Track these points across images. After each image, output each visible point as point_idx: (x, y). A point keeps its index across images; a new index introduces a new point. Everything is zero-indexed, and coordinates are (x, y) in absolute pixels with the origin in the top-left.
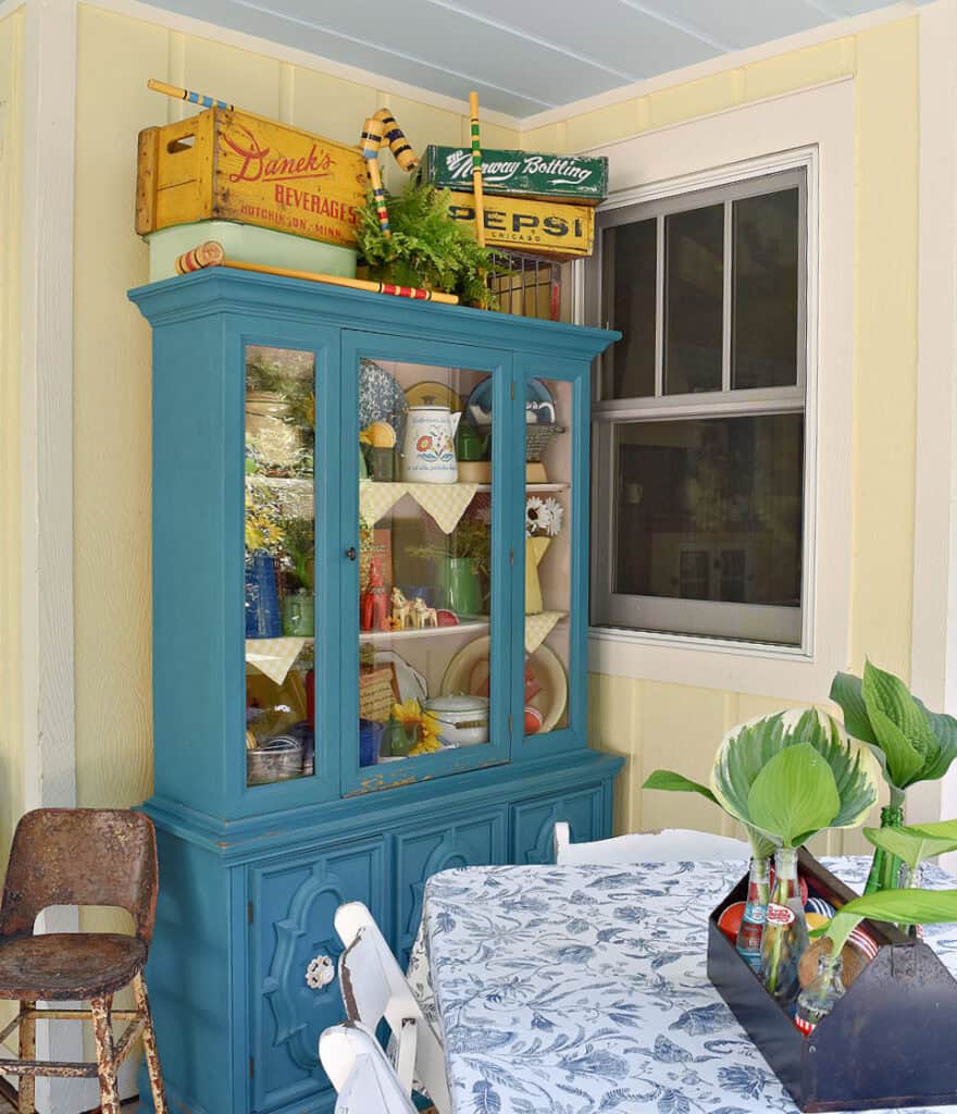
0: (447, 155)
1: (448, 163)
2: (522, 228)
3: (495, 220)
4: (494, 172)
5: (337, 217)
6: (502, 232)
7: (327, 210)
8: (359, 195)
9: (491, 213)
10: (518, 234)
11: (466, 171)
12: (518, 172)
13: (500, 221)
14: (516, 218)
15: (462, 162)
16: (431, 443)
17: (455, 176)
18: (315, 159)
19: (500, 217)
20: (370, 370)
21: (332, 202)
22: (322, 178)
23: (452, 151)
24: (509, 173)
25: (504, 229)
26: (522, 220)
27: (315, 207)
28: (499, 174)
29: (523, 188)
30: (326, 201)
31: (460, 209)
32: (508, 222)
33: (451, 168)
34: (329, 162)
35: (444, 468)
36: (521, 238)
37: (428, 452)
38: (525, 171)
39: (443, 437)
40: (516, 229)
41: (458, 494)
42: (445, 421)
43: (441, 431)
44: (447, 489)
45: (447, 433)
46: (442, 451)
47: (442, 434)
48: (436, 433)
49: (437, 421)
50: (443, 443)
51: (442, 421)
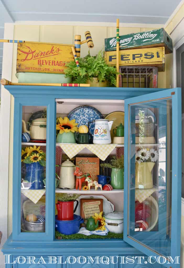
0: (110, 40)
1: (110, 43)
2: (136, 58)
3: (126, 58)
4: (124, 42)
5: (62, 66)
6: (128, 61)
7: (58, 64)
8: (71, 58)
9: (124, 55)
10: (134, 61)
11: (115, 44)
12: (132, 40)
13: (128, 57)
14: (134, 55)
15: (114, 42)
16: (98, 132)
17: (112, 46)
18: (53, 50)
19: (128, 56)
21: (60, 62)
22: (56, 56)
23: (111, 39)
24: (129, 41)
25: (129, 60)
26: (136, 56)
27: (53, 64)
28: (125, 42)
29: (134, 45)
30: (58, 62)
31: (113, 56)
32: (131, 57)
33: (111, 44)
34: (59, 50)
35: (102, 139)
36: (136, 61)
37: (97, 134)
38: (134, 40)
39: (102, 129)
40: (134, 59)
41: (108, 148)
42: (104, 124)
43: (101, 127)
44: (103, 146)
45: (105, 128)
46: (101, 134)
47: (102, 128)
48: (99, 128)
49: (100, 124)
50: (102, 131)
51: (102, 124)
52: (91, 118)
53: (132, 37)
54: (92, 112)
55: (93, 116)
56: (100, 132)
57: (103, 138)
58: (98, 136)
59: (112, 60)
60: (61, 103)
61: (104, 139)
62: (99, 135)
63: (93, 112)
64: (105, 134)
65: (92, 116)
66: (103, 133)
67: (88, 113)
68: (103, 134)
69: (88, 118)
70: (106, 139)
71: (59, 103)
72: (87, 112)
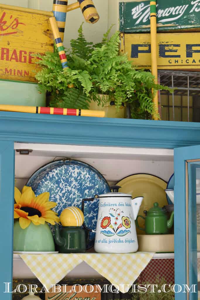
0: (133, 7)
1: (133, 13)
2: (194, 54)
3: (171, 51)
4: (167, 15)
5: (25, 62)
6: (177, 59)
7: (16, 56)
8: (47, 44)
9: (168, 46)
10: (190, 60)
11: (147, 17)
12: (187, 12)
13: (176, 51)
14: (189, 47)
15: (143, 11)
16: (109, 223)
17: (138, 22)
18: (5, 22)
19: (175, 48)
20: (74, 169)
21: (21, 52)
22: (11, 36)
23: (136, 4)
24: (179, 14)
25: (179, 56)
26: (194, 48)
27: (5, 56)
28: (171, 16)
29: (191, 24)
30: (15, 52)
31: (141, 46)
32: (182, 51)
33: (135, 17)
34: (17, 24)
35: (120, 241)
36: (194, 61)
37: (108, 229)
38: (192, 11)
39: (120, 218)
40: (189, 55)
41: (134, 262)
42: (123, 205)
43: (118, 212)
44: (124, 258)
45: (126, 214)
46: (118, 228)
47: (119, 215)
48: (114, 215)
49: (116, 205)
50: (120, 222)
51: (120, 205)
52: (85, 189)
53: (187, 6)
54: (87, 176)
55: (91, 185)
56: (116, 223)
57: (123, 239)
58: (111, 233)
59: (139, 54)
60: (27, 152)
61: (126, 241)
62: (113, 231)
63: (89, 174)
64: (127, 230)
65: (88, 184)
66: (121, 225)
67: (79, 178)
68: (123, 228)
69: (78, 189)
70: (129, 242)
71: (21, 154)
72: (76, 175)
